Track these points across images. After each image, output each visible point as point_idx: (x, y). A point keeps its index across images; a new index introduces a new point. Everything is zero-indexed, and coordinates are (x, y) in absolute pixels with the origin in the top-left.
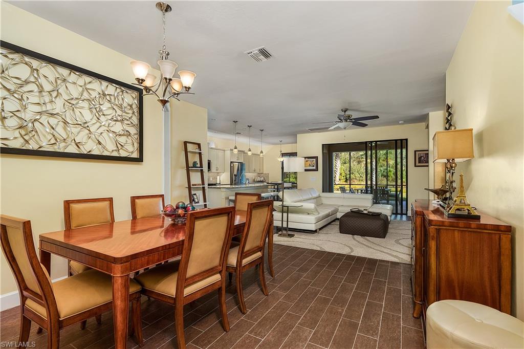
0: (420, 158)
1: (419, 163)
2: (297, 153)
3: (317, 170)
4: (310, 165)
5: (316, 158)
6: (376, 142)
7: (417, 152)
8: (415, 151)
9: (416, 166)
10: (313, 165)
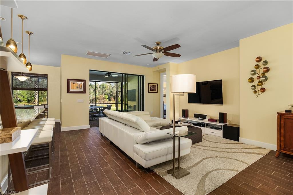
3: (84, 92)
5: (84, 81)
6: (128, 74)
7: (149, 84)
9: (149, 92)
10: (81, 87)
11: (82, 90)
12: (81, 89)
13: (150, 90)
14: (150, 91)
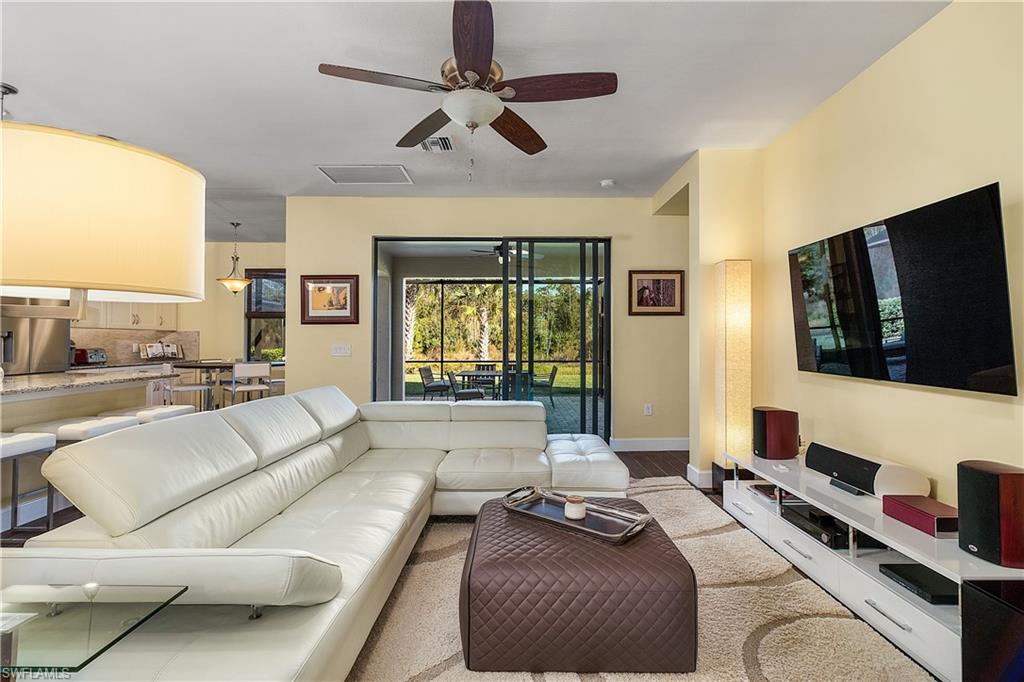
0: (641, 291)
1: (639, 305)
2: (284, 271)
3: (354, 319)
4: (331, 302)
5: (354, 279)
6: (532, 240)
7: (634, 275)
8: (631, 273)
9: (631, 313)
10: (342, 302)
11: (346, 313)
12: (343, 307)
13: (640, 303)
14: (636, 308)
